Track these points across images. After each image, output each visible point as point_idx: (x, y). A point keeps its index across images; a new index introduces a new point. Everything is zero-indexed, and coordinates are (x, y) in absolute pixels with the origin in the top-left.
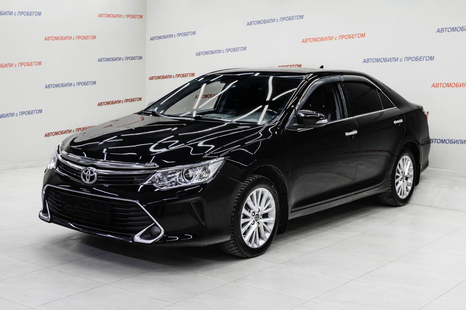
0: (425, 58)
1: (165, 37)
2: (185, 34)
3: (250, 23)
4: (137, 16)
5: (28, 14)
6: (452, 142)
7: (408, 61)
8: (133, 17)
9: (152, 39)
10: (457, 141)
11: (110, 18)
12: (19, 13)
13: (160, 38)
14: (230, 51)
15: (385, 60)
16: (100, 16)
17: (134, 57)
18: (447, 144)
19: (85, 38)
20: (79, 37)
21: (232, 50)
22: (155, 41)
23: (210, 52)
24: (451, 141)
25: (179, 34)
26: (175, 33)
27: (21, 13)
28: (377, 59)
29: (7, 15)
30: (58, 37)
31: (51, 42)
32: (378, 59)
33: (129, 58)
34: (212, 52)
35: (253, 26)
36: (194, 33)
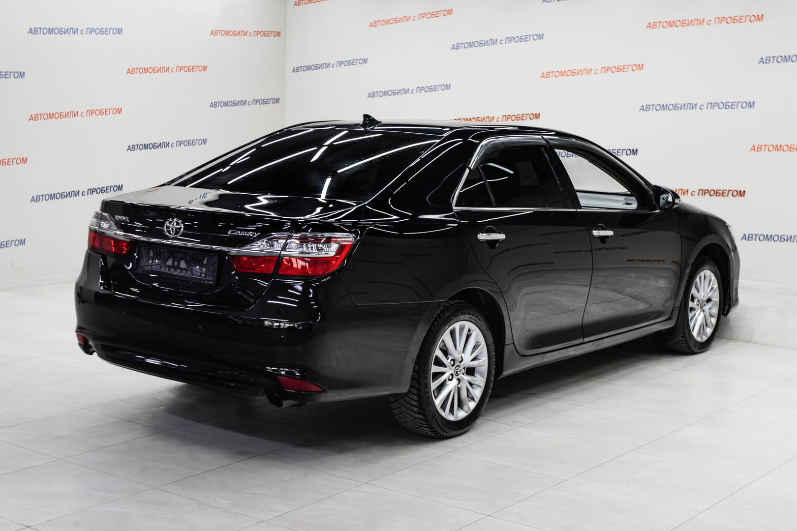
0: (740, 105)
1: (317, 67)
2: (350, 63)
3: (457, 46)
4: (273, 33)
5: (103, 31)
6: (782, 240)
7: (713, 108)
8: (266, 34)
9: (296, 70)
10: (791, 237)
11: (229, 37)
12: (88, 30)
13: (308, 68)
14: (424, 91)
15: (676, 107)
16: (214, 33)
17: (267, 99)
18: (775, 243)
19: (190, 69)
20: (181, 68)
21: (427, 89)
22: (301, 73)
23: (390, 92)
24: (781, 238)
25: (341, 63)
26: (333, 61)
27: (92, 30)
28: (663, 105)
29: (70, 34)
30: (147, 68)
31: (137, 76)
32: (665, 106)
33: (259, 101)
34: (395, 91)
35: (462, 51)
36: (365, 61)
